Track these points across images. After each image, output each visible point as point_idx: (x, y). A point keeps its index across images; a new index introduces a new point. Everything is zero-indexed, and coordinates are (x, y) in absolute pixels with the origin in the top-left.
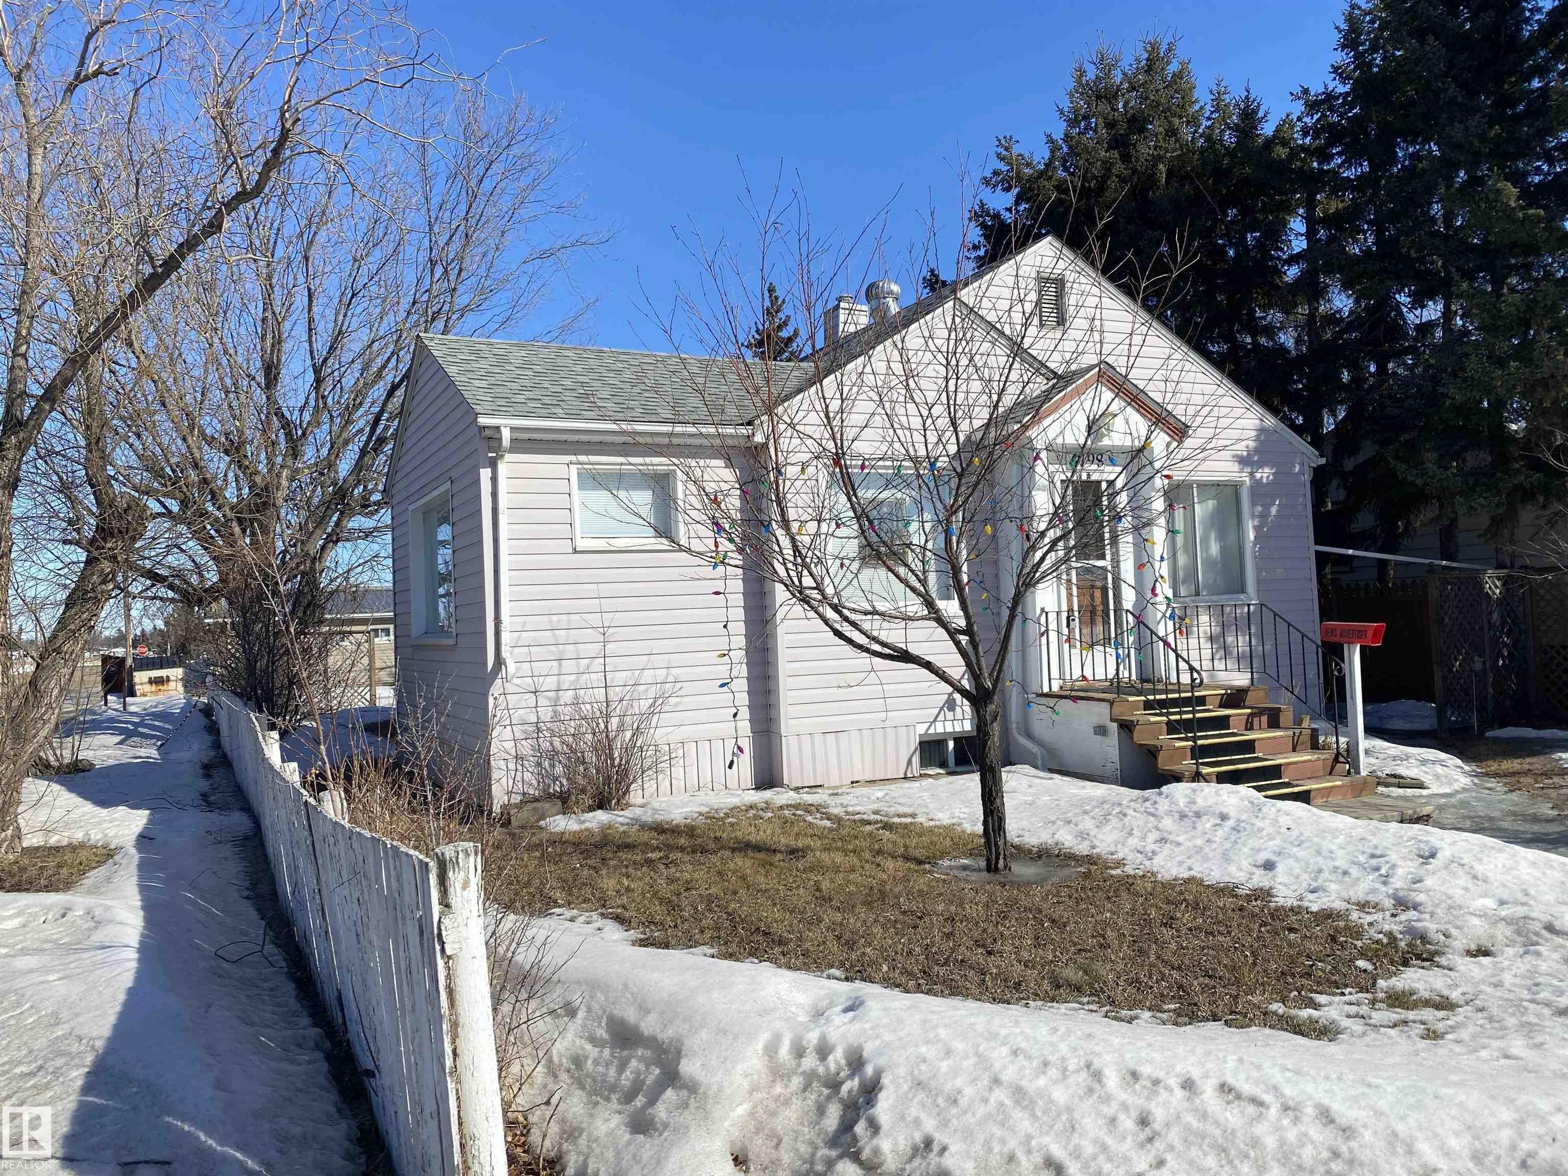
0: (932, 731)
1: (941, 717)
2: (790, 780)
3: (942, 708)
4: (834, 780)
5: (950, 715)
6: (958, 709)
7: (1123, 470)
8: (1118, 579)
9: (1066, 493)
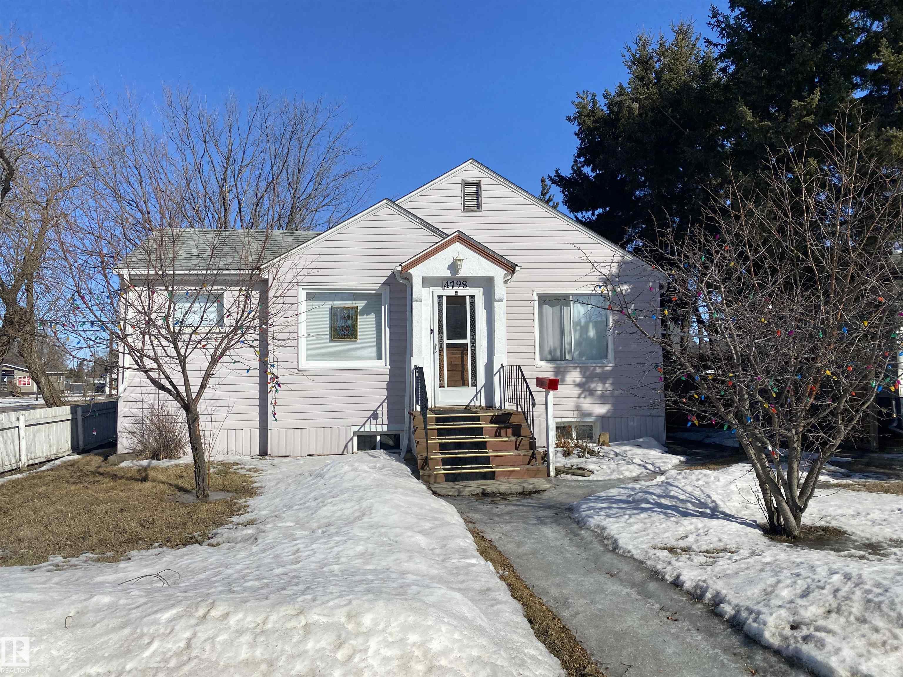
0: (362, 430)
1: (368, 423)
2: (272, 452)
3: (369, 418)
4: (298, 453)
5: (374, 422)
6: (380, 419)
7: (481, 289)
8: (475, 350)
9: (442, 303)
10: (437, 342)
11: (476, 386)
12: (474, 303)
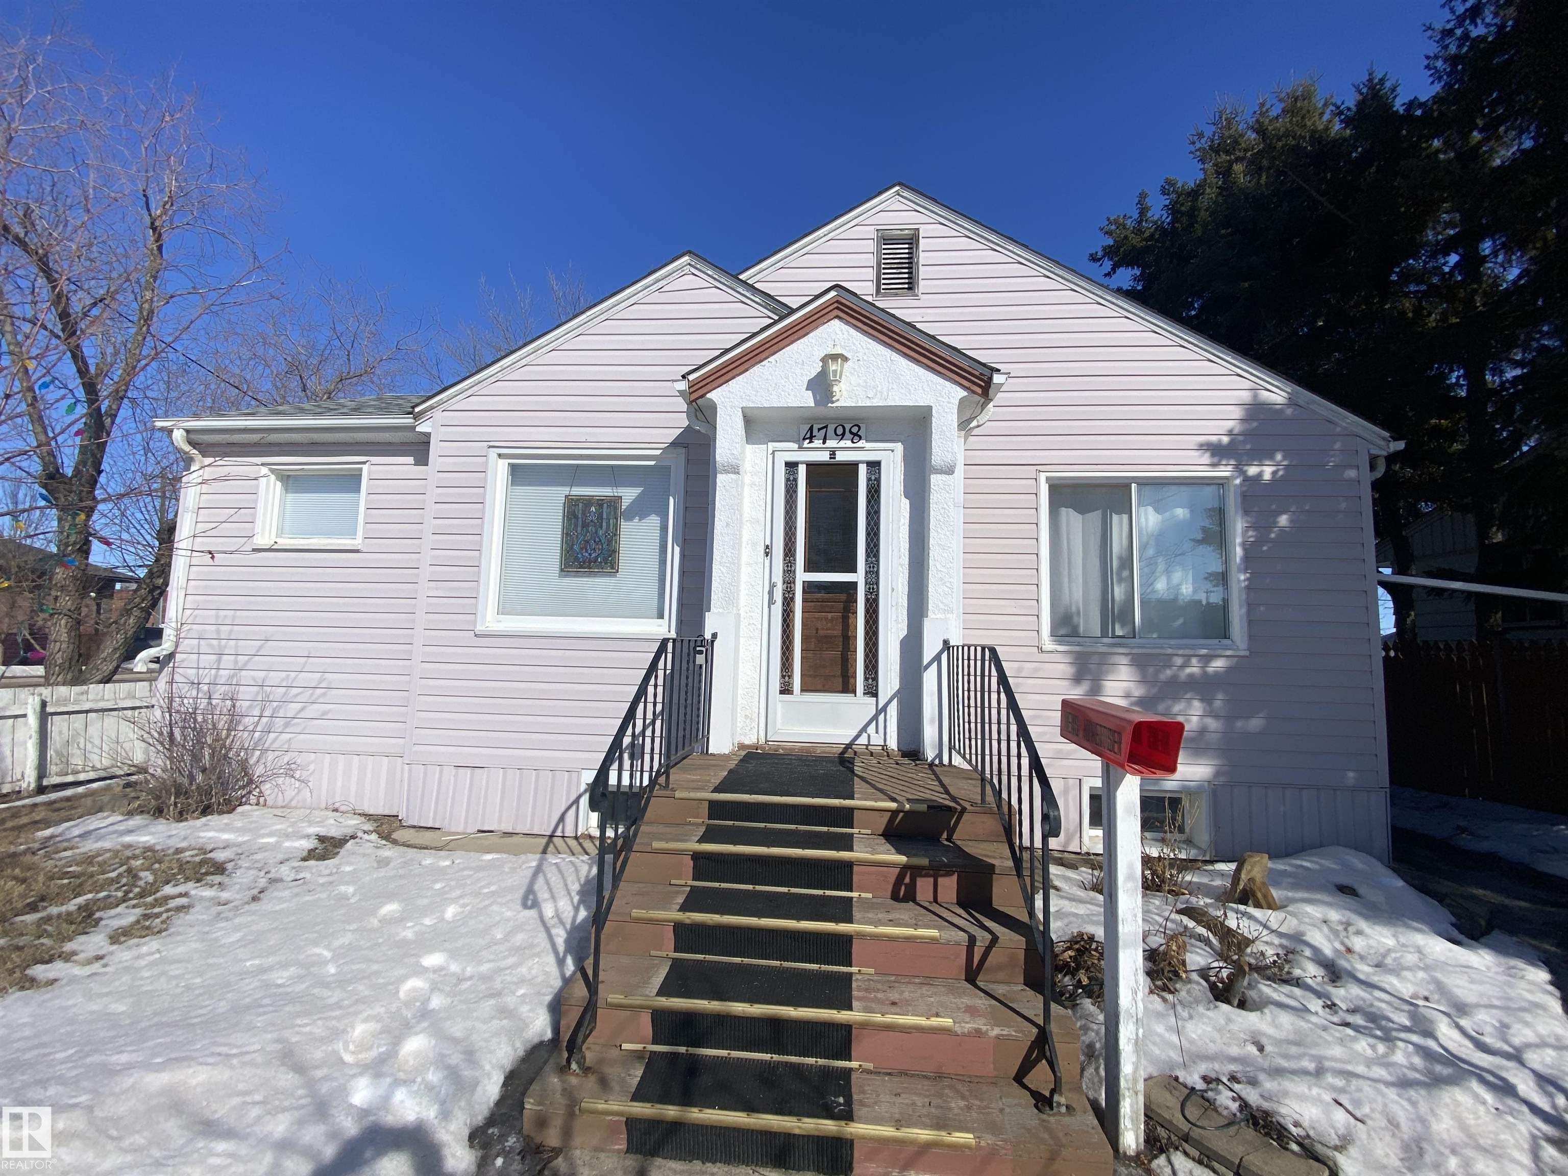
4: (459, 822)
7: (899, 447)
8: (876, 600)
9: (795, 480)
10: (778, 578)
11: (875, 695)
12: (878, 480)
